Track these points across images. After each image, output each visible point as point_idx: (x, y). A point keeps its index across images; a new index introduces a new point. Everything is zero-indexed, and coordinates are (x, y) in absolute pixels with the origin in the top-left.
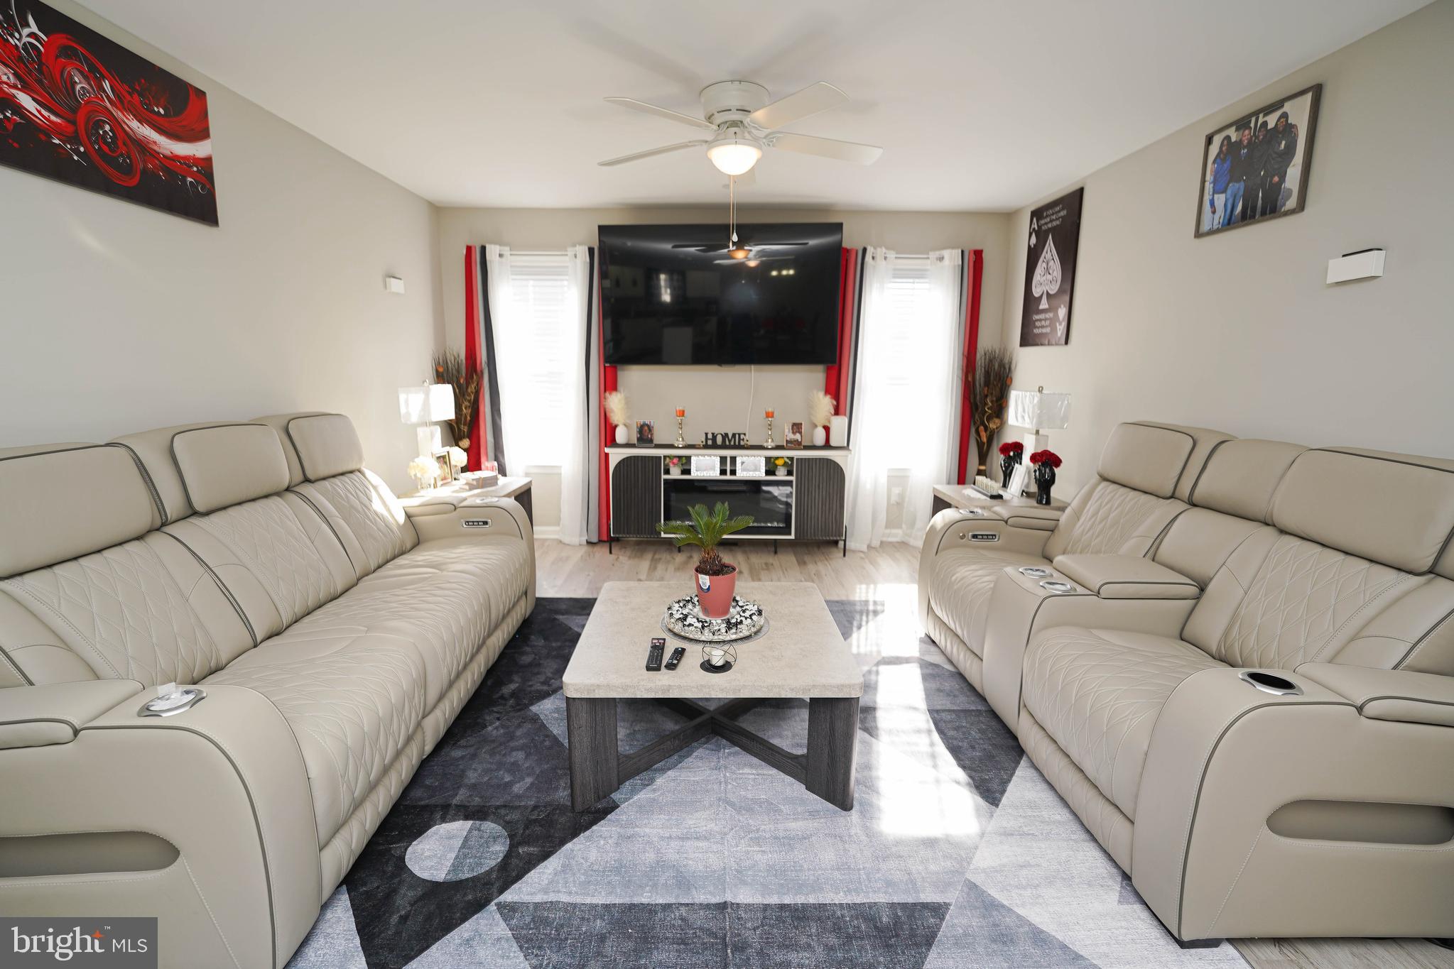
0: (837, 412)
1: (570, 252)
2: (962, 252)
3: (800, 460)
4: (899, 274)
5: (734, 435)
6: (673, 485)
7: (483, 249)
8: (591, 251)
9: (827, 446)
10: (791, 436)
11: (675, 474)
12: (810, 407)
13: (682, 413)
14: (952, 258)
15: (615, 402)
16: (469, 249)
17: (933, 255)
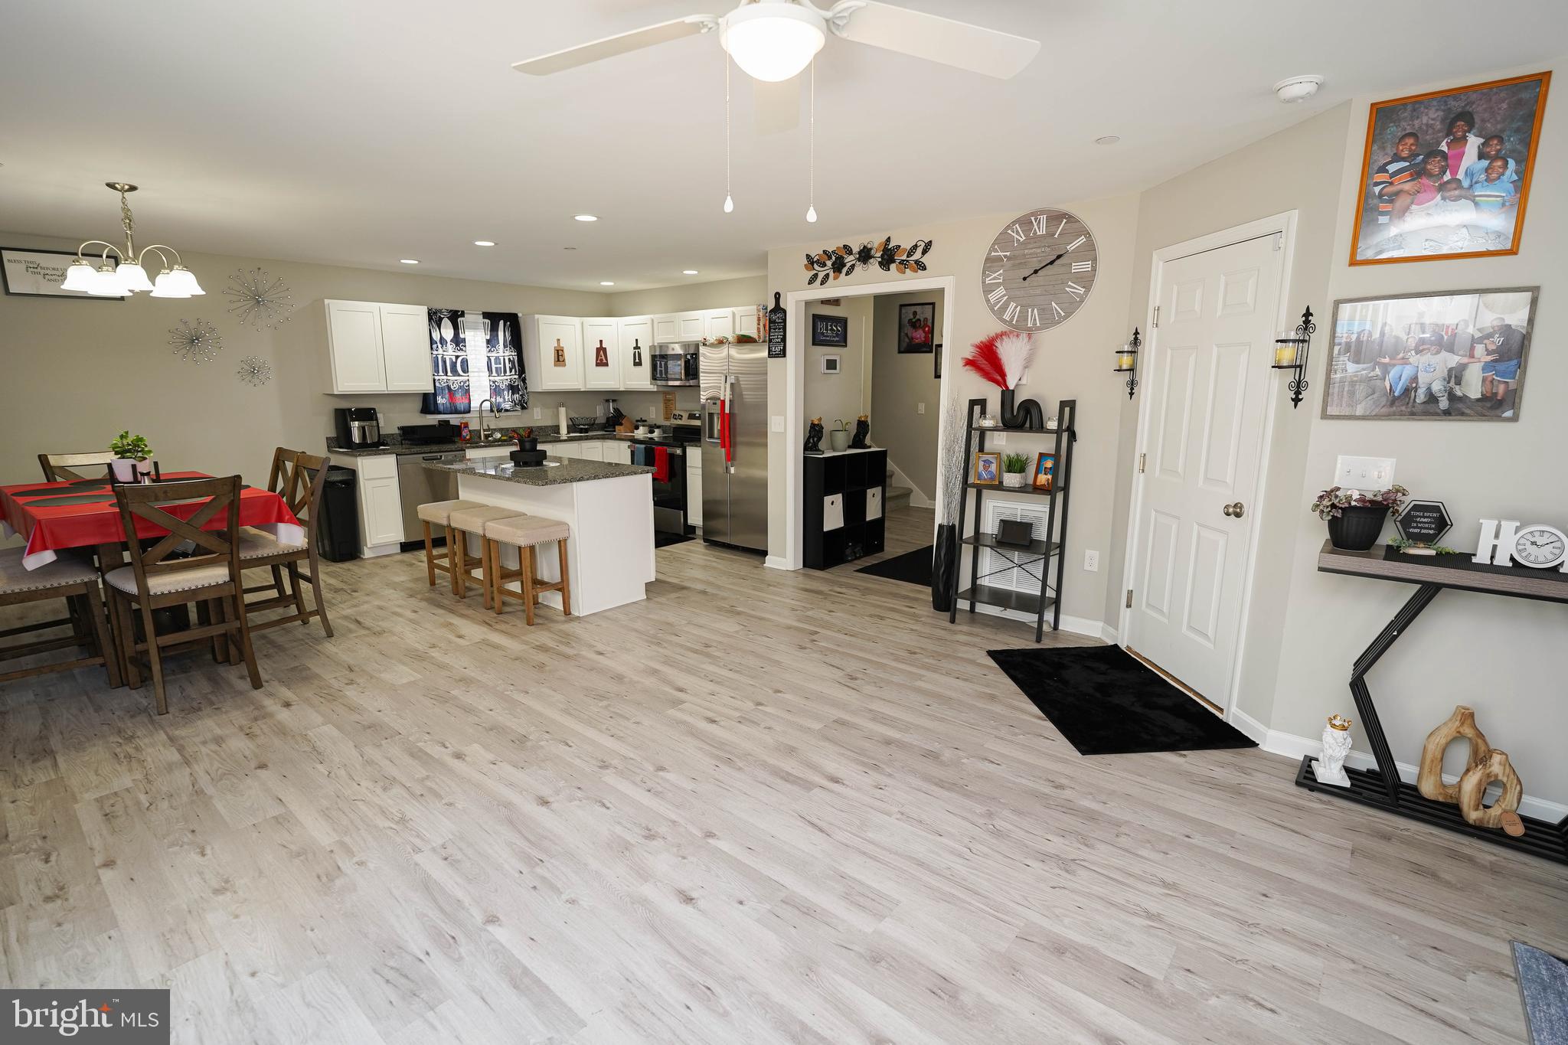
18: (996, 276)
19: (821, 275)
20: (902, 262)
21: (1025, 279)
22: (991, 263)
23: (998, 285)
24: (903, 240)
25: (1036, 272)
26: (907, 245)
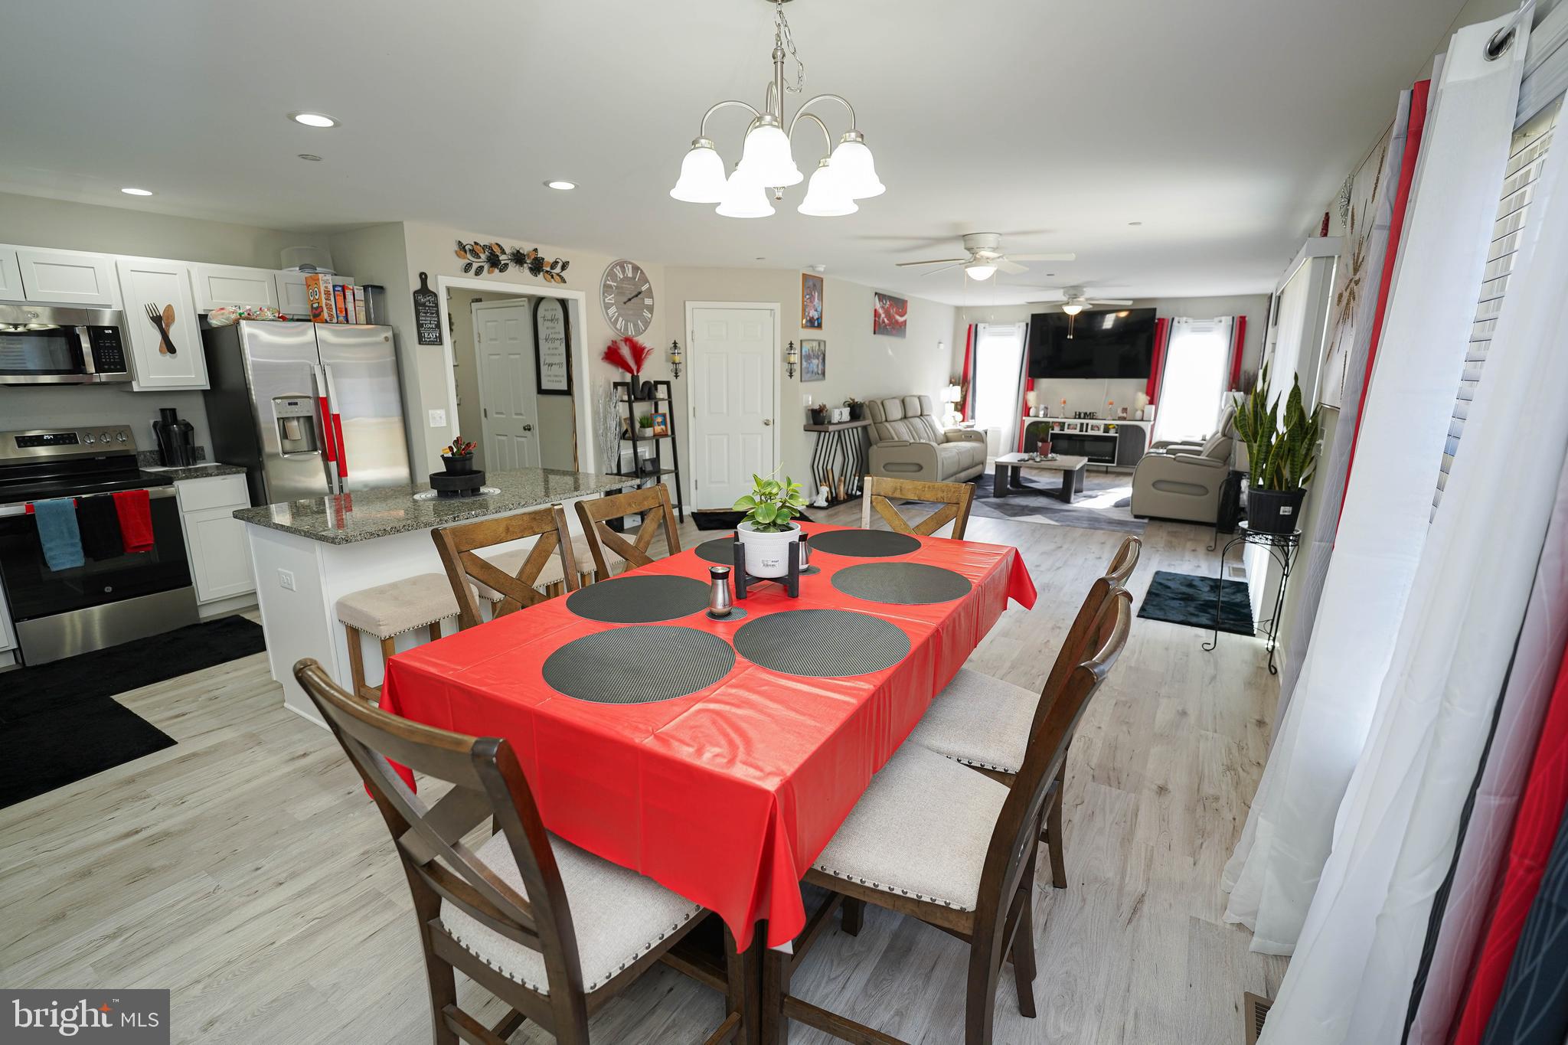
0: (1151, 402)
1: (1017, 325)
2: (1233, 318)
3: (1122, 426)
4: (1194, 330)
5: (1090, 413)
6: (1055, 437)
7: (977, 325)
8: (1027, 324)
9: (1142, 420)
10: (1121, 415)
11: (1057, 430)
12: (1134, 400)
13: (1065, 402)
14: (1227, 321)
15: (1032, 397)
16: (970, 326)
17: (1216, 319)
18: (610, 299)
19: (475, 266)
20: (547, 272)
21: (625, 303)
22: (607, 288)
23: (612, 304)
24: (548, 254)
25: (630, 300)
26: (552, 260)
